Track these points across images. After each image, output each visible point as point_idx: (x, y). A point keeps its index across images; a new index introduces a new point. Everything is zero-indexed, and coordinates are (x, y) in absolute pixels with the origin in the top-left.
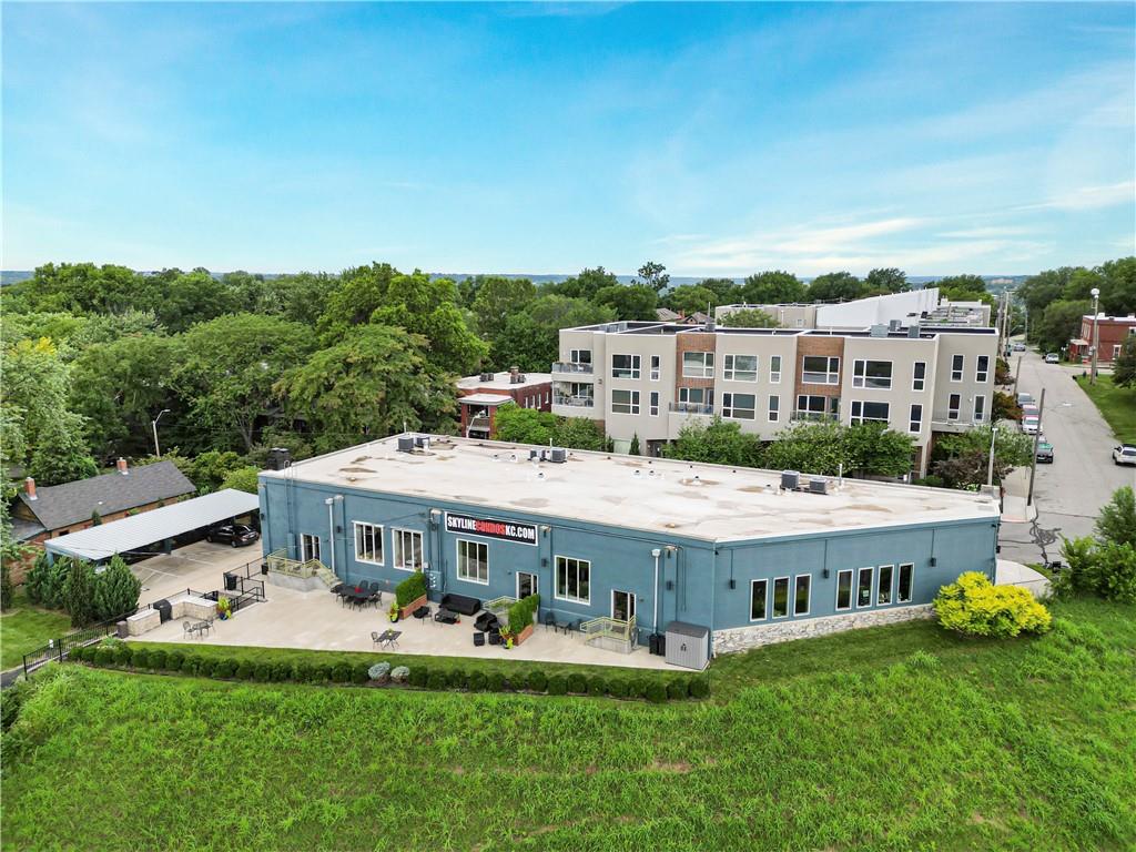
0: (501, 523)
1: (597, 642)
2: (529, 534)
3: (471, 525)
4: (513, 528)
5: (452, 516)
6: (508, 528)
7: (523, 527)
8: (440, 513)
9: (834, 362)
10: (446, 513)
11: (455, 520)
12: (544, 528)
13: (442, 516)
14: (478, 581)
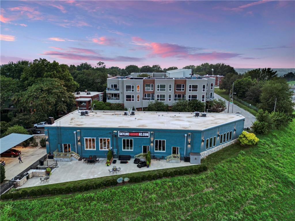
0: (137, 133)
1: (171, 161)
2: (147, 134)
3: (127, 134)
4: (142, 133)
5: (121, 132)
6: (140, 134)
7: (145, 133)
8: (117, 132)
9: (183, 85)
10: (119, 132)
11: (122, 133)
12: (152, 132)
13: (117, 133)
14: (129, 150)
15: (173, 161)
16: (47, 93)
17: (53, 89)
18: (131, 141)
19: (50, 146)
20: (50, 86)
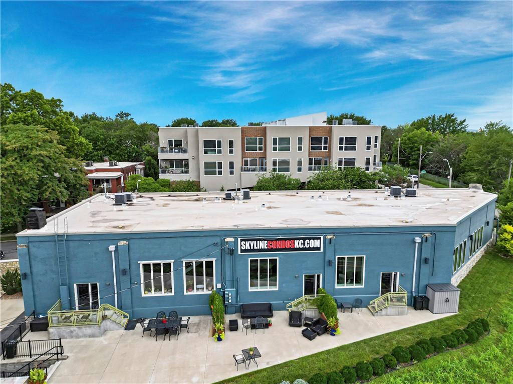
0: (290, 239)
1: (384, 312)
2: (316, 243)
3: (263, 245)
4: (302, 241)
5: (245, 240)
6: (296, 242)
7: (309, 239)
8: (233, 240)
9: (326, 139)
10: (239, 239)
11: (248, 243)
12: (329, 237)
13: (236, 242)
14: (268, 289)
15: (390, 310)
16: (16, 159)
17: (32, 149)
18: (273, 262)
19: (36, 293)
20: (25, 141)
